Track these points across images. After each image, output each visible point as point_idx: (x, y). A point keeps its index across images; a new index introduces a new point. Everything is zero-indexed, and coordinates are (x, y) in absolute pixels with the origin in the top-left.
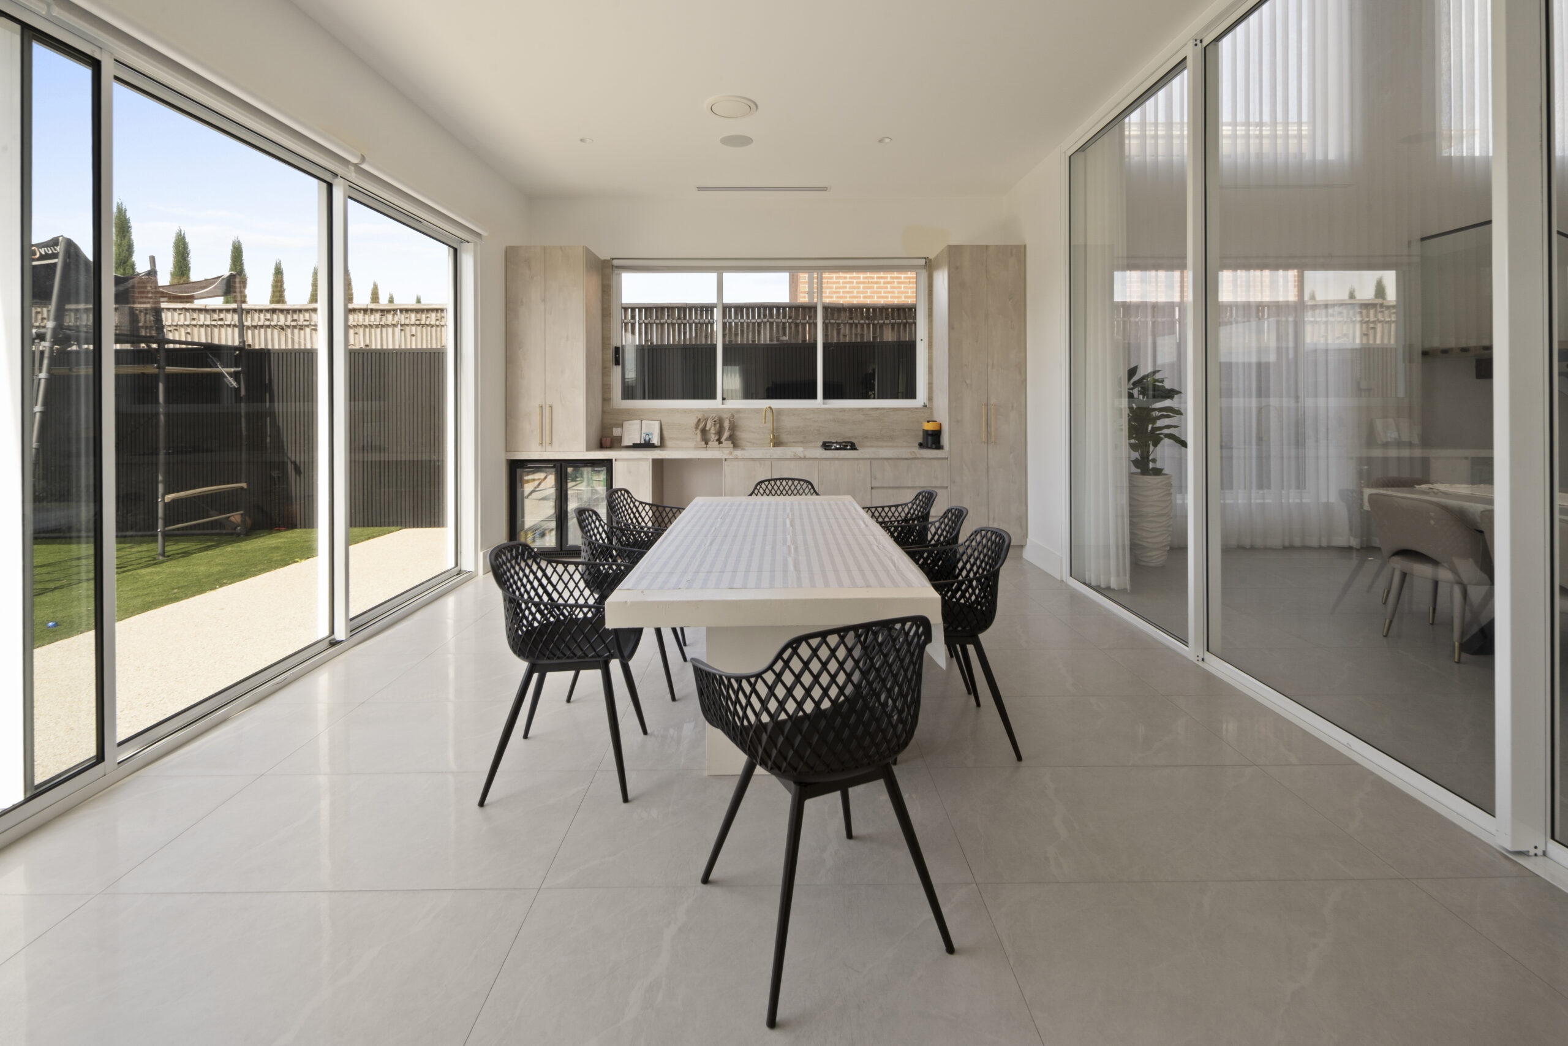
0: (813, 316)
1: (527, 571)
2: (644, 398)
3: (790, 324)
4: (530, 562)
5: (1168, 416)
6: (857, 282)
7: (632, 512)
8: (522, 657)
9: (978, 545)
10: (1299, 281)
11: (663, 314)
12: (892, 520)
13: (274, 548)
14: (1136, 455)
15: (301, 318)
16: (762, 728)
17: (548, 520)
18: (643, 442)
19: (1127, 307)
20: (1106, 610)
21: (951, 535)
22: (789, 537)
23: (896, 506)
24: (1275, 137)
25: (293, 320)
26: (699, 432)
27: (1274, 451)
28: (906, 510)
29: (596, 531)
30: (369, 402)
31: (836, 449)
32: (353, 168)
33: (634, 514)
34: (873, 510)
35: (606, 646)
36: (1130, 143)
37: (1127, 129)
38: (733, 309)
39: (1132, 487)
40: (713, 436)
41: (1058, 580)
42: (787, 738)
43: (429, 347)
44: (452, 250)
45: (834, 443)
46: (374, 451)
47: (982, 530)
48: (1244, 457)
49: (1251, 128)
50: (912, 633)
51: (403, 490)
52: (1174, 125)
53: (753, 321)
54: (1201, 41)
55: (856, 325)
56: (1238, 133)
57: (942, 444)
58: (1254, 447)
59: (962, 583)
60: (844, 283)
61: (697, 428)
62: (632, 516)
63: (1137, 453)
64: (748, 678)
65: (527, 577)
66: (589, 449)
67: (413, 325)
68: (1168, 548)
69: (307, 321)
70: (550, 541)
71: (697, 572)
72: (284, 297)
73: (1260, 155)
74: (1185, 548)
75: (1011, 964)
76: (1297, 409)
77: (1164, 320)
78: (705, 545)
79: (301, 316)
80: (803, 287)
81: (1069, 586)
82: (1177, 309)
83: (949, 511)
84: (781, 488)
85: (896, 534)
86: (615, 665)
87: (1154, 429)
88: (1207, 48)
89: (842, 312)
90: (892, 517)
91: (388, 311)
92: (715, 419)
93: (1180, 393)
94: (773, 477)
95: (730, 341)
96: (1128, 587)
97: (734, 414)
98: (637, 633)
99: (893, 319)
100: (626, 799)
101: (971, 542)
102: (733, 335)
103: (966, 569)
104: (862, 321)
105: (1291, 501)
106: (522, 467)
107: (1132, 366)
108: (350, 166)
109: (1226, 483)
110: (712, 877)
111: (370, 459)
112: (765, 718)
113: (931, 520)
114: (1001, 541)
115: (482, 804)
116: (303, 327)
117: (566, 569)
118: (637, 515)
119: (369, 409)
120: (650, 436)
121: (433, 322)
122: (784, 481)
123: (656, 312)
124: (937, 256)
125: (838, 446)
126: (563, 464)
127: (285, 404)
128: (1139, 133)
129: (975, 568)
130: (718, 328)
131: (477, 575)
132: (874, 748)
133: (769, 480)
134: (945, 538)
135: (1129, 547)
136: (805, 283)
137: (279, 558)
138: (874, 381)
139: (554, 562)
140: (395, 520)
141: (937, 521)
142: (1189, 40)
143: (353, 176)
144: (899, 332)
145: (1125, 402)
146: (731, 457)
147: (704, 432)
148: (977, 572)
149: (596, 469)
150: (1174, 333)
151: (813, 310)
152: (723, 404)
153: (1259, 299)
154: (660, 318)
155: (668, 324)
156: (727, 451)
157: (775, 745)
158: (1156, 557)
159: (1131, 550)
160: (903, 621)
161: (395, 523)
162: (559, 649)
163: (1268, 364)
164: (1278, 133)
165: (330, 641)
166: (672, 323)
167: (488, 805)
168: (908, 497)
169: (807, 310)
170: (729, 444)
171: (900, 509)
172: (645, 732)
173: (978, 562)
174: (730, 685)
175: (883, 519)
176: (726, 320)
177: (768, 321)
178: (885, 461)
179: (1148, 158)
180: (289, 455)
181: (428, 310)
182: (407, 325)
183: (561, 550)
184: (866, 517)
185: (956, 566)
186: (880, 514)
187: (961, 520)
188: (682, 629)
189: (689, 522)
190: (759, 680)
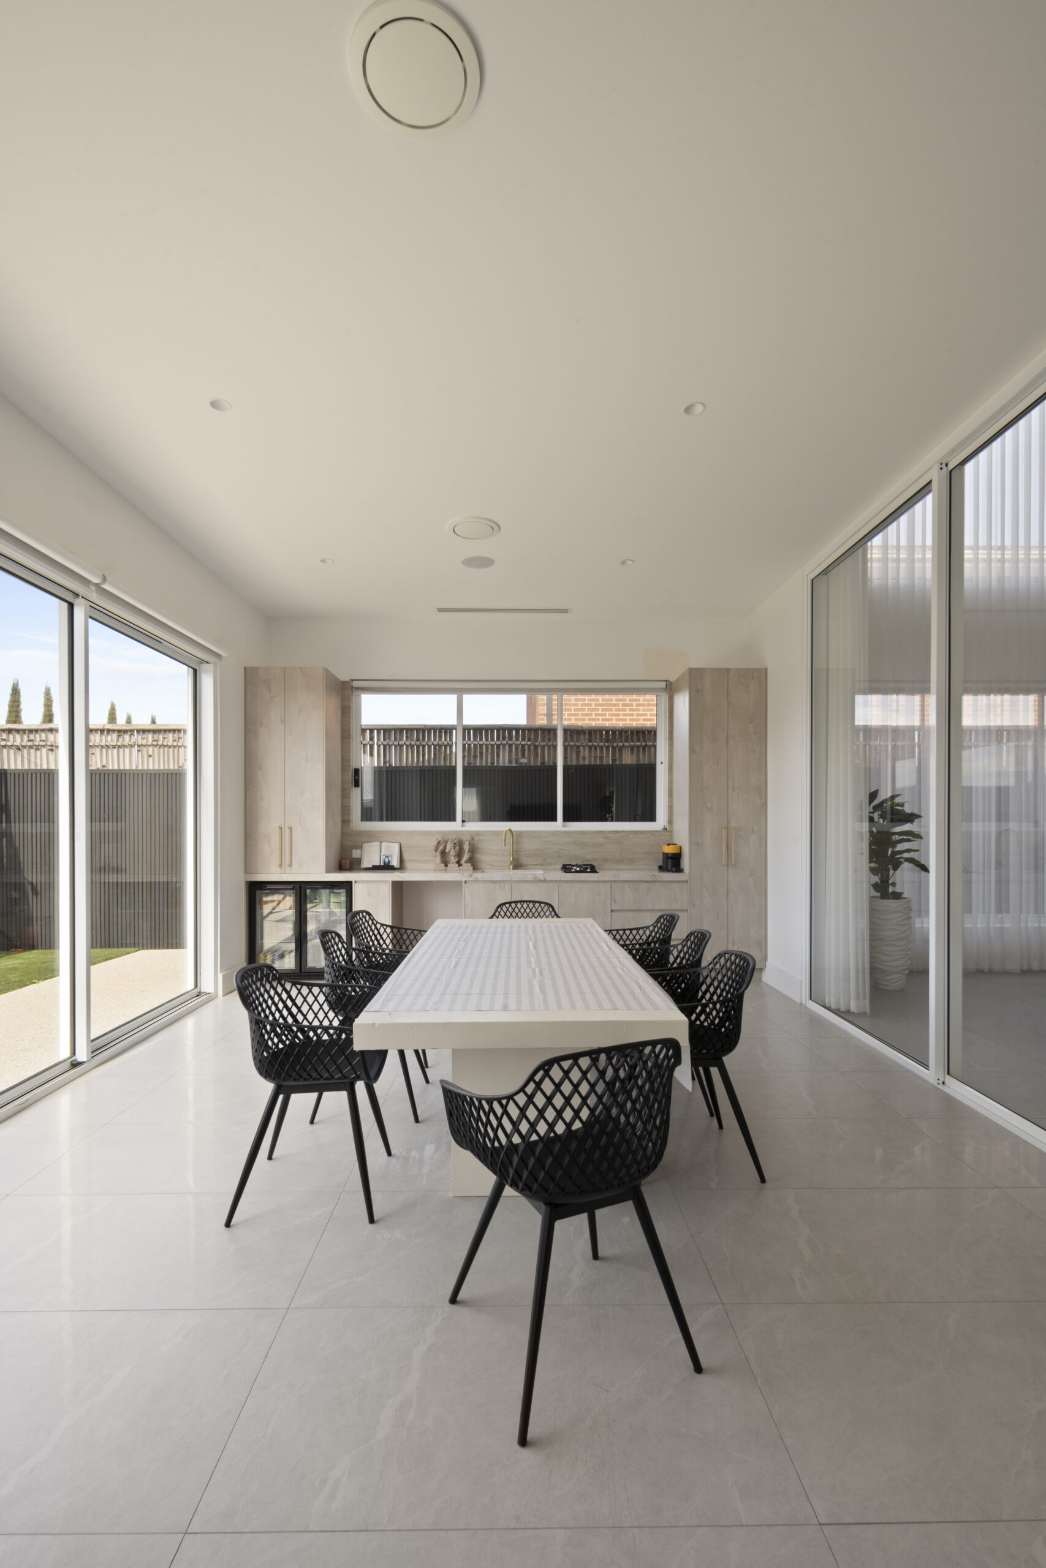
0: (552, 738)
1: (272, 992)
2: (381, 820)
3: (529, 746)
4: (275, 984)
5: (908, 840)
6: (596, 705)
7: (374, 934)
8: (268, 1078)
9: (722, 969)
10: (1039, 705)
11: (401, 736)
12: (633, 942)
13: (11, 969)
14: (876, 879)
15: (38, 738)
16: (513, 1149)
17: (287, 941)
18: (382, 864)
19: (867, 730)
20: (846, 1033)
21: (693, 958)
22: (533, 960)
23: (638, 929)
24: (1017, 561)
25: (29, 741)
26: (438, 854)
27: (1013, 874)
28: (648, 933)
29: (338, 953)
30: (106, 824)
31: (576, 872)
32: (94, 588)
33: (376, 936)
34: (614, 933)
35: (353, 1068)
36: (871, 566)
37: (869, 552)
38: (472, 731)
39: (873, 911)
40: (452, 858)
41: (797, 1003)
42: (538, 1160)
43: (166, 768)
44: (191, 671)
45: (574, 866)
46: (111, 872)
47: (725, 954)
48: (983, 883)
49: (993, 552)
50: (661, 1056)
51: (140, 911)
52: (916, 549)
53: (493, 743)
54: (947, 465)
55: (596, 748)
56: (980, 556)
57: (681, 867)
58: (993, 871)
59: (706, 1005)
60: (582, 705)
61: (436, 850)
62: (373, 938)
63: (877, 877)
64: (499, 1100)
65: (272, 999)
66: (327, 872)
67: (150, 746)
68: (907, 972)
69: (44, 741)
70: (289, 963)
71: (444, 994)
72: (20, 717)
73: (1001, 579)
74: (925, 972)
75: (759, 1384)
76: (1036, 834)
77: (903, 744)
78: (449, 967)
79: (38, 736)
80: (542, 709)
81: (809, 1009)
82: (916, 733)
83: (691, 934)
84: (522, 910)
85: (638, 957)
86: (360, 1087)
87: (894, 853)
88: (952, 472)
89: (582, 735)
90: (633, 940)
91: (125, 731)
92: (454, 842)
93: (920, 817)
94: (513, 900)
95: (469, 763)
96: (868, 1010)
97: (474, 836)
98: (383, 1054)
99: (632, 742)
100: (372, 1220)
101: (715, 965)
102: (472, 757)
103: (711, 992)
104: (602, 744)
105: (1029, 925)
106: (261, 889)
107: (873, 790)
108: (91, 586)
109: (968, 908)
110: (460, 1297)
111: (107, 881)
112: (516, 1139)
113: (672, 943)
114: (745, 964)
115: (228, 1224)
116: (40, 748)
117: (310, 991)
118: (378, 937)
119: (106, 830)
120: (390, 859)
121: (170, 743)
122: (525, 903)
123: (395, 734)
124: (678, 678)
125: (578, 869)
126: (303, 886)
127: (21, 824)
128: (880, 556)
129: (719, 991)
130: (458, 750)
131: (217, 996)
132: (624, 1169)
133: (510, 903)
134: (687, 961)
135: (869, 970)
136: (543, 705)
137: (17, 979)
138: (613, 804)
139: (299, 984)
140: (132, 941)
141: (680, 944)
142: (934, 464)
143: (94, 596)
144: (638, 754)
145: (865, 826)
146: (471, 879)
147: (444, 854)
148: (721, 995)
149: (335, 891)
150: (914, 757)
151: (552, 732)
152: (462, 826)
153: (999, 723)
154: (398, 740)
155: (407, 746)
156: (467, 874)
157: (526, 1167)
158: (895, 981)
159: (871, 974)
160: (653, 1043)
161: (133, 945)
162: (305, 1071)
163: (1007, 788)
164: (1020, 556)
165: (72, 1062)
166: (410, 745)
167: (234, 1225)
168: (649, 920)
169: (546, 732)
170: (469, 866)
171: (641, 932)
172: (389, 1153)
173: (722, 986)
174: (481, 1106)
175: (625, 942)
176: (465, 742)
177: (507, 743)
178: (626, 884)
179: (889, 581)
180: (26, 875)
181: (165, 731)
182: (144, 746)
183: (301, 972)
184: (608, 938)
185: (699, 988)
186: (621, 937)
187: (704, 943)
188: (424, 1051)
189: (432, 945)
190: (511, 1101)
